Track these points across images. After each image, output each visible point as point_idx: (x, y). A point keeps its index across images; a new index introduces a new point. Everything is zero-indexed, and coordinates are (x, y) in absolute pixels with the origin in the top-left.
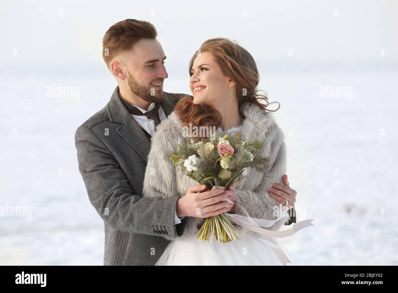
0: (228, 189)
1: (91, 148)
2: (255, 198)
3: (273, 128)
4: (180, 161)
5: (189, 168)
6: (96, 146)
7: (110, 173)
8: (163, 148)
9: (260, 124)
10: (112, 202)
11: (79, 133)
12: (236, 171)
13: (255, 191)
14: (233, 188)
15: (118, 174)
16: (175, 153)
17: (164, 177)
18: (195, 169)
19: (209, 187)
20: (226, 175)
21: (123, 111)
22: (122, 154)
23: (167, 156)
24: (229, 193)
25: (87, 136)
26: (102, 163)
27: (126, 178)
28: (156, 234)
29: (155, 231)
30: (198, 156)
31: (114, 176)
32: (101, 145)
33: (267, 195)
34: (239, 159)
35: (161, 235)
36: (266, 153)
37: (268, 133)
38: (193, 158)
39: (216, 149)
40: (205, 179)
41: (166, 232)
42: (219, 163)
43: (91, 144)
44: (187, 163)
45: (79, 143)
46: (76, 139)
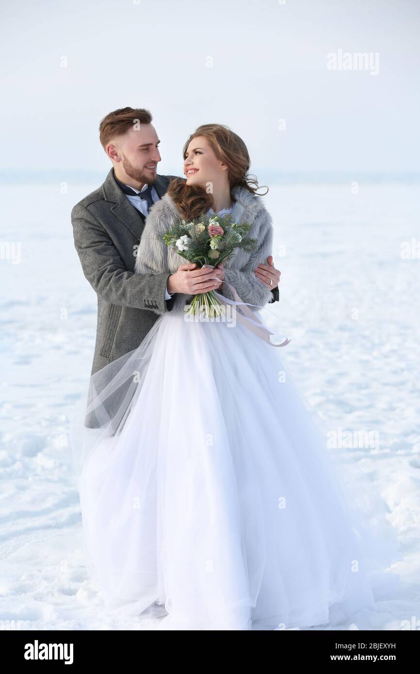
0: (217, 268)
1: (87, 226)
2: (242, 277)
4: (173, 240)
5: (181, 248)
6: (90, 223)
7: (104, 250)
8: (156, 227)
10: (106, 277)
11: (75, 210)
12: (225, 251)
13: (243, 270)
14: (221, 267)
15: (111, 251)
16: (168, 233)
17: (155, 254)
18: (186, 248)
19: (199, 266)
20: (214, 255)
21: (118, 192)
22: (115, 232)
23: (160, 236)
24: (218, 272)
25: (83, 214)
26: (96, 240)
27: (119, 254)
28: (147, 309)
29: (146, 306)
30: (189, 236)
31: (107, 253)
32: (96, 223)
34: (229, 240)
35: (152, 310)
36: (255, 236)
37: (257, 216)
38: (184, 238)
39: (206, 230)
40: (196, 258)
41: (156, 307)
42: (209, 243)
43: (86, 221)
44: (179, 243)
45: (74, 220)
46: (72, 217)
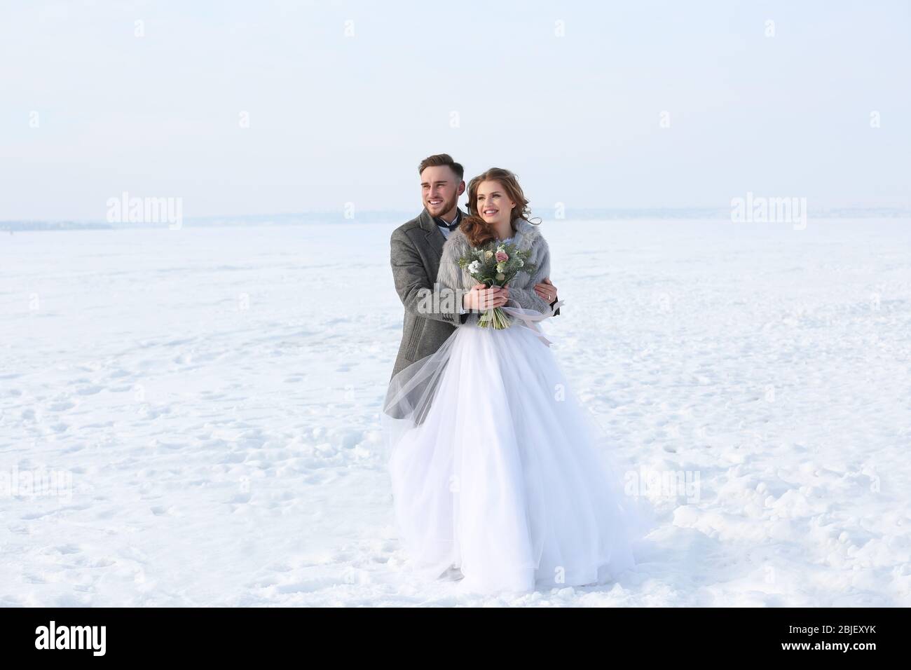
0: (503, 288)
1: (404, 248)
2: (525, 294)
3: (538, 239)
4: (466, 264)
5: (473, 271)
6: (407, 246)
8: (451, 252)
9: (528, 235)
10: (413, 292)
11: (395, 233)
12: (509, 274)
13: (525, 288)
14: (507, 287)
15: (421, 271)
16: (462, 259)
17: (452, 276)
18: (477, 272)
19: (488, 286)
20: (501, 277)
22: (426, 256)
23: (456, 261)
24: (504, 291)
25: (402, 237)
26: (410, 261)
27: (427, 275)
28: (444, 321)
29: (444, 318)
30: (479, 261)
31: (418, 272)
32: (412, 246)
33: (534, 292)
34: (512, 265)
35: (448, 322)
37: (534, 242)
38: (475, 263)
39: (494, 256)
40: (485, 280)
41: (452, 320)
42: (496, 267)
43: (404, 244)
44: (471, 267)
45: (393, 242)
46: (392, 238)
